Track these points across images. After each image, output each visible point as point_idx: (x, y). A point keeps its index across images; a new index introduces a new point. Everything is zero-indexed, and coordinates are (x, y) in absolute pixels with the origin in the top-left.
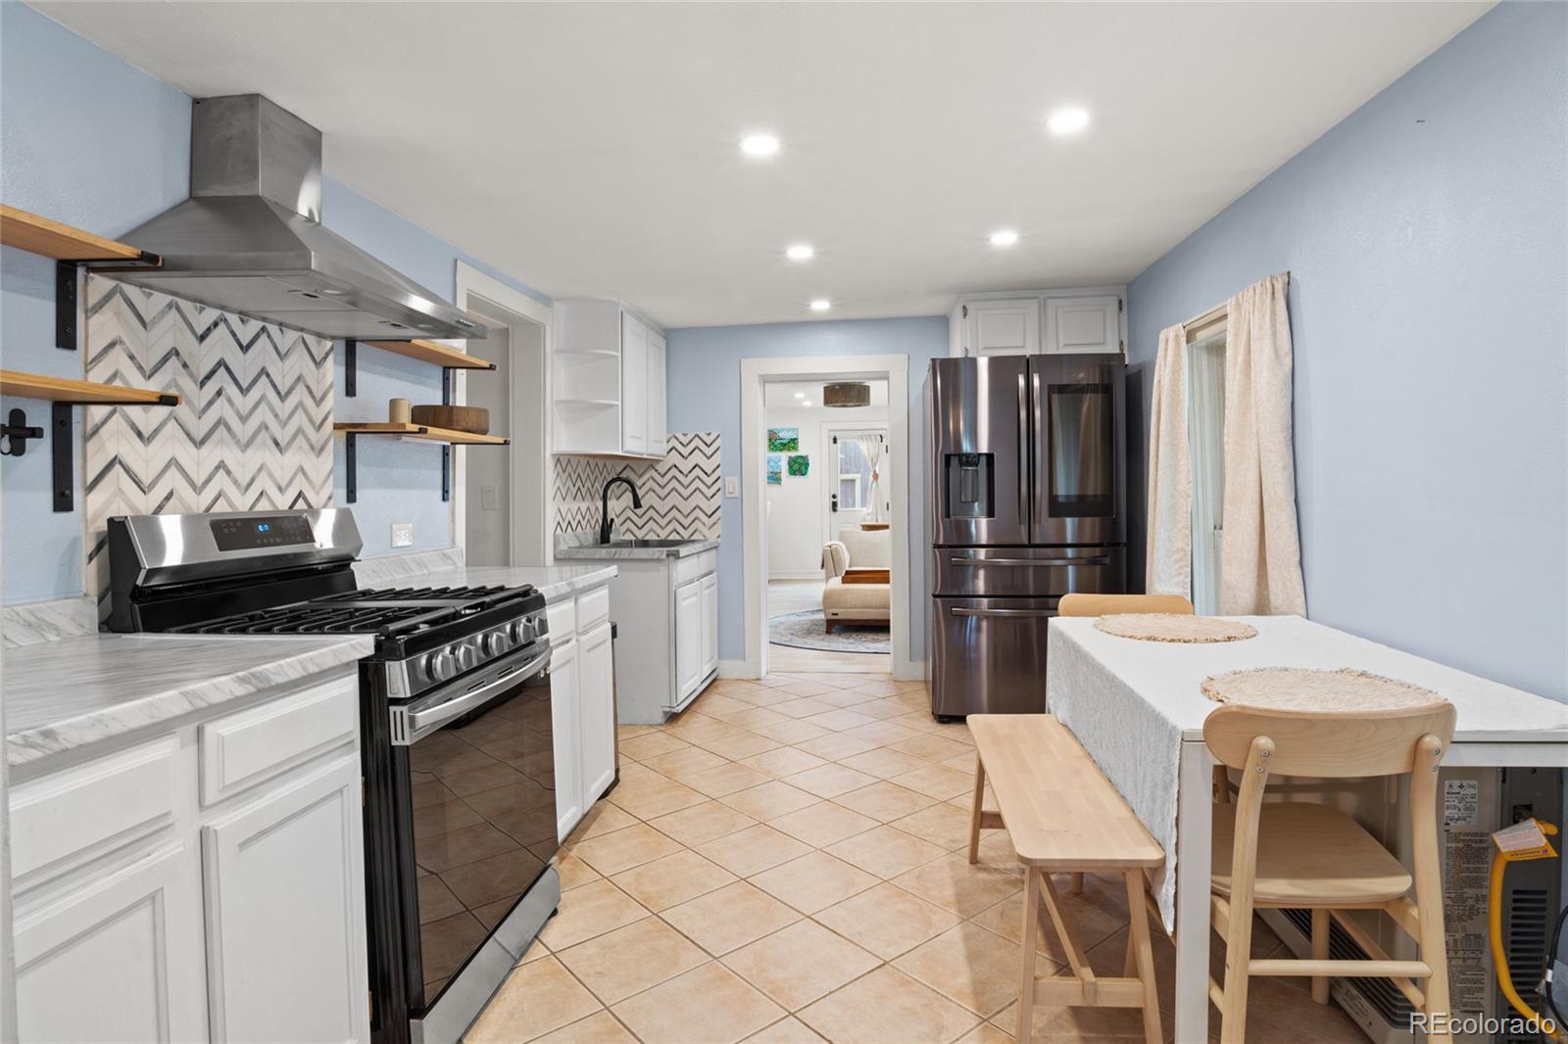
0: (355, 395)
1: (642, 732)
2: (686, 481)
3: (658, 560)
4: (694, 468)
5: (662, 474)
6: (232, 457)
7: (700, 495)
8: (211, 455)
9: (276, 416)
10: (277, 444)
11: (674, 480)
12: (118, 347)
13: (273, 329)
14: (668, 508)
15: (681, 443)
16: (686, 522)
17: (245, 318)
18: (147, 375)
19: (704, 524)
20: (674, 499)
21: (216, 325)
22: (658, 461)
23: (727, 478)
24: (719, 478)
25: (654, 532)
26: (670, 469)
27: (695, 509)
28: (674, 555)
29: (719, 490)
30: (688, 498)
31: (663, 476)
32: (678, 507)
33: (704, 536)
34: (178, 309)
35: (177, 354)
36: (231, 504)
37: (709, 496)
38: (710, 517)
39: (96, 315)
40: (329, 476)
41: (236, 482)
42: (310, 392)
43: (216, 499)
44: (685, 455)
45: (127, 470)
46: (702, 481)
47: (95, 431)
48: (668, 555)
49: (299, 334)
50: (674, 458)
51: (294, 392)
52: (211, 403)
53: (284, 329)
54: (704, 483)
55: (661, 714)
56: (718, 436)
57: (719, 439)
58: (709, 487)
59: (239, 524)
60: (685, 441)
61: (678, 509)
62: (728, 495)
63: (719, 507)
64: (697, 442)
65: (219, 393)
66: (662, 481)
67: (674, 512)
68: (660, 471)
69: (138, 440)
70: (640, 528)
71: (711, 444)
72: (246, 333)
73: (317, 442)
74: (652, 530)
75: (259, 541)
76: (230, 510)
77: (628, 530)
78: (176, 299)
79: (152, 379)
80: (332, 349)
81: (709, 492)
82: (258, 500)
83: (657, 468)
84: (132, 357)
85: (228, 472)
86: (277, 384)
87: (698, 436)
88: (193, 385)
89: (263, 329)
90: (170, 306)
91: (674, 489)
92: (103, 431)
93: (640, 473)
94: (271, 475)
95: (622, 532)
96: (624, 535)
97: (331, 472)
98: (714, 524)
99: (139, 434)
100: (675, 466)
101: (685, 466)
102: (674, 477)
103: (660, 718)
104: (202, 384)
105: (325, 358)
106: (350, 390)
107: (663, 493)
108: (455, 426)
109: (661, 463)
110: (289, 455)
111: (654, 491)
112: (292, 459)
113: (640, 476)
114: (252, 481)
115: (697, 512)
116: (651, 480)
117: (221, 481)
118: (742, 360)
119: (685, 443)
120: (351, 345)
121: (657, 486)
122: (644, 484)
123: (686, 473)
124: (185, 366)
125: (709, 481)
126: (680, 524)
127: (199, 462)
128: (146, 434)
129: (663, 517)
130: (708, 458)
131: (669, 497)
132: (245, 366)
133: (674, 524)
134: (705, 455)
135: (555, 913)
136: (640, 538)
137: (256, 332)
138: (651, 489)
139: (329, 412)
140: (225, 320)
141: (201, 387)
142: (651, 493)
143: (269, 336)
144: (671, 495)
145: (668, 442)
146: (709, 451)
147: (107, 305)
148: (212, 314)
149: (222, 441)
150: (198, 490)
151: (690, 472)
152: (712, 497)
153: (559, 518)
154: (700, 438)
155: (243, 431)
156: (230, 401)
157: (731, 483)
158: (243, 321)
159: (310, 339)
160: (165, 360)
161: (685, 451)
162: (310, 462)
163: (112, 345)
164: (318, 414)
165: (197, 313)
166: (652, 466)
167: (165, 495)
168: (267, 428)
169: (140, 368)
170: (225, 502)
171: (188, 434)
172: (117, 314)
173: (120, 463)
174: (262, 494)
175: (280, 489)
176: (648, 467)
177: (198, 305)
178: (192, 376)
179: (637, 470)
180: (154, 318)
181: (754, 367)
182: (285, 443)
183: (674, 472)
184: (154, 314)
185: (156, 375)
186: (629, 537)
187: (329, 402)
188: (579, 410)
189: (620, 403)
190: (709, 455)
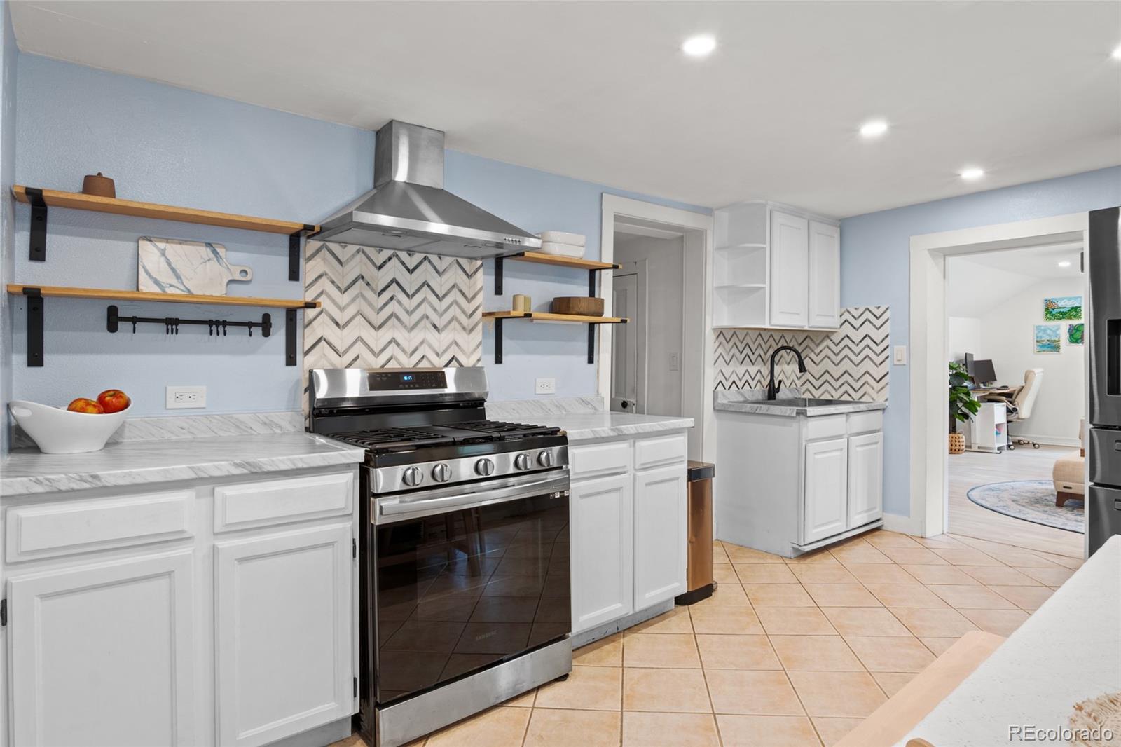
0: (502, 294)
1: (770, 561)
2: (857, 349)
3: (789, 417)
4: (865, 337)
5: (836, 343)
6: (401, 335)
7: (870, 361)
8: (385, 335)
9: (435, 310)
10: (435, 327)
11: (846, 348)
12: (324, 277)
13: (434, 258)
14: (841, 373)
15: (853, 316)
16: (857, 386)
17: (411, 253)
18: (343, 290)
19: (873, 389)
20: (846, 365)
21: (390, 259)
22: (833, 333)
23: (895, 347)
24: (887, 347)
25: (829, 393)
26: (843, 339)
27: (864, 374)
28: (803, 413)
29: (888, 357)
30: (858, 364)
31: (837, 345)
32: (850, 372)
33: (873, 399)
34: (364, 252)
35: (363, 278)
36: (399, 363)
37: (878, 363)
38: (878, 381)
39: (311, 262)
40: (478, 347)
41: (403, 351)
42: (463, 294)
43: (389, 360)
44: (857, 327)
45: (329, 344)
46: (871, 349)
47: (310, 323)
48: (798, 414)
49: (454, 258)
50: (847, 329)
51: (450, 294)
52: (386, 304)
53: (442, 256)
54: (873, 351)
55: (790, 549)
56: (887, 309)
57: (888, 311)
58: (878, 355)
59: (389, 375)
60: (856, 314)
61: (849, 374)
62: (896, 363)
63: (887, 373)
64: (868, 315)
65: (392, 299)
66: (836, 350)
67: (846, 377)
68: (834, 340)
69: (337, 328)
70: (817, 389)
71: (880, 316)
72: (411, 262)
73: (468, 325)
74: (826, 391)
75: (401, 386)
76: (399, 367)
77: (808, 390)
78: (363, 247)
79: (346, 293)
80: (482, 265)
81: (878, 360)
82: (420, 361)
83: (832, 338)
84: (333, 282)
85: (398, 345)
86: (436, 290)
87: (868, 309)
88: (374, 295)
89: (425, 258)
90: (358, 251)
91: (846, 356)
92: (315, 323)
93: (817, 342)
94: (430, 346)
95: (802, 391)
96: (804, 393)
97: (480, 344)
98: (882, 388)
99: (337, 324)
100: (848, 337)
101: (857, 336)
102: (847, 346)
103: (789, 552)
104: (380, 294)
105: (475, 272)
106: (499, 290)
107: (837, 359)
108: (571, 312)
109: (835, 334)
110: (444, 334)
111: (829, 358)
112: (447, 337)
113: (818, 345)
114: (416, 350)
115: (867, 378)
116: (827, 349)
117: (392, 349)
118: (911, 238)
119: (856, 316)
120: (499, 261)
121: (832, 354)
122: (821, 352)
123: (857, 342)
124: (368, 284)
125: (878, 350)
126: (852, 387)
127: (377, 339)
128: (341, 323)
129: (837, 380)
130: (878, 329)
131: (841, 364)
132: (410, 282)
133: (846, 387)
134: (875, 326)
135: (564, 678)
136: (817, 396)
137: (420, 260)
138: (827, 356)
139: (479, 306)
140: (397, 256)
141: (379, 296)
142: (827, 359)
143: (430, 262)
144: (844, 361)
145: (841, 316)
146: (878, 323)
147: (317, 256)
148: (386, 253)
149: (394, 326)
150: (376, 355)
151: (861, 341)
152: (880, 364)
153: (721, 378)
154: (870, 311)
155: (409, 320)
156: (399, 302)
157: (898, 351)
158: (409, 255)
159: (463, 261)
160: (355, 282)
161: (857, 323)
162: (462, 338)
163: (320, 276)
164: (469, 308)
165: (377, 253)
166: (828, 337)
167: (354, 357)
168: (427, 317)
169: (338, 288)
170: (395, 362)
171: (370, 323)
172: (324, 259)
173: (325, 340)
174: (423, 357)
175: (438, 354)
176: (824, 339)
177: (378, 249)
178: (372, 290)
179: (815, 340)
180: (347, 259)
181: (923, 244)
182: (441, 327)
183: (847, 341)
184: (348, 257)
185: (349, 291)
186: (808, 396)
187: (479, 299)
188: (735, 293)
189: (767, 286)
190: (878, 326)
